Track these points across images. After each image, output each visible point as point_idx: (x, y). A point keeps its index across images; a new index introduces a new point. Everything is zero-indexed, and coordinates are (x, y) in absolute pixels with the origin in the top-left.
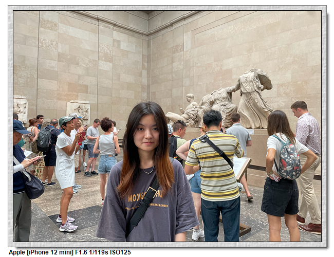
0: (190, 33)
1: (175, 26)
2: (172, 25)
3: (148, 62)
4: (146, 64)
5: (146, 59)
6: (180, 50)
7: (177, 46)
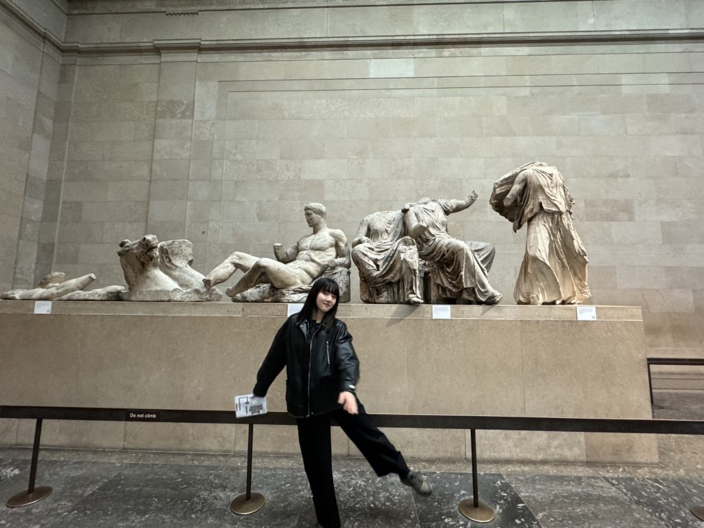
0: (213, 86)
1: (166, 57)
2: (157, 50)
3: (55, 120)
4: (48, 123)
5: (52, 110)
6: (183, 113)
7: (173, 104)
